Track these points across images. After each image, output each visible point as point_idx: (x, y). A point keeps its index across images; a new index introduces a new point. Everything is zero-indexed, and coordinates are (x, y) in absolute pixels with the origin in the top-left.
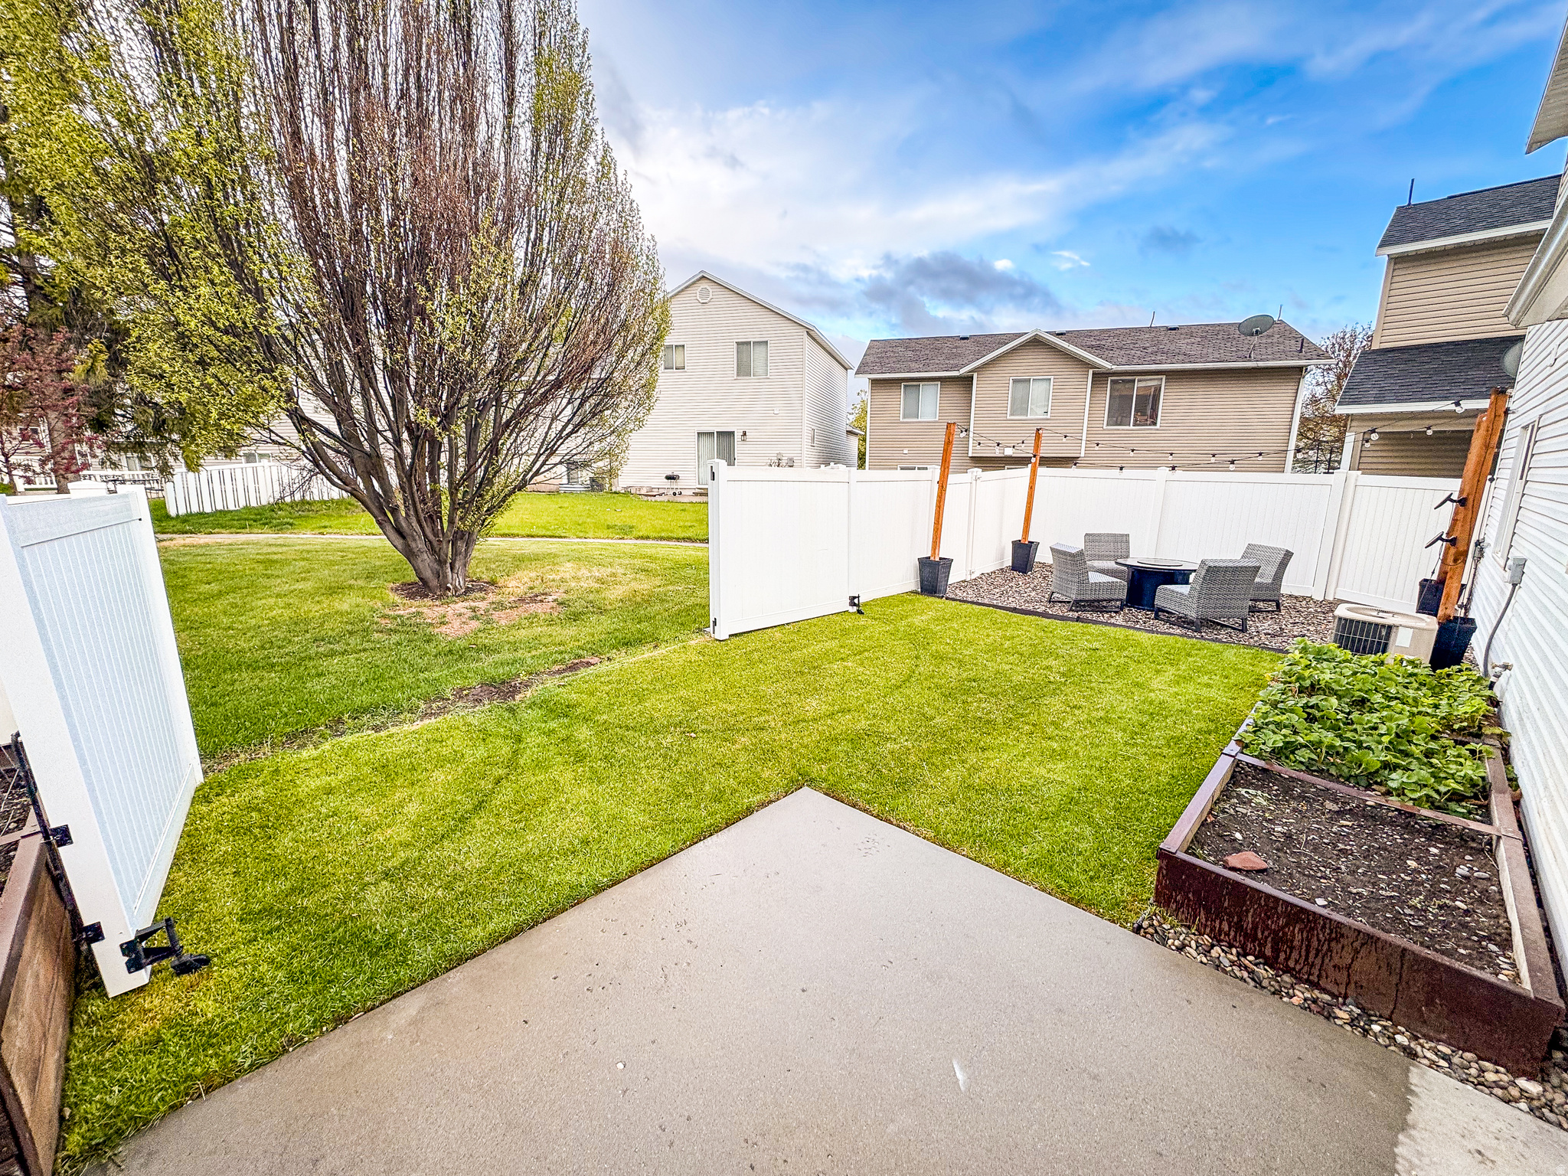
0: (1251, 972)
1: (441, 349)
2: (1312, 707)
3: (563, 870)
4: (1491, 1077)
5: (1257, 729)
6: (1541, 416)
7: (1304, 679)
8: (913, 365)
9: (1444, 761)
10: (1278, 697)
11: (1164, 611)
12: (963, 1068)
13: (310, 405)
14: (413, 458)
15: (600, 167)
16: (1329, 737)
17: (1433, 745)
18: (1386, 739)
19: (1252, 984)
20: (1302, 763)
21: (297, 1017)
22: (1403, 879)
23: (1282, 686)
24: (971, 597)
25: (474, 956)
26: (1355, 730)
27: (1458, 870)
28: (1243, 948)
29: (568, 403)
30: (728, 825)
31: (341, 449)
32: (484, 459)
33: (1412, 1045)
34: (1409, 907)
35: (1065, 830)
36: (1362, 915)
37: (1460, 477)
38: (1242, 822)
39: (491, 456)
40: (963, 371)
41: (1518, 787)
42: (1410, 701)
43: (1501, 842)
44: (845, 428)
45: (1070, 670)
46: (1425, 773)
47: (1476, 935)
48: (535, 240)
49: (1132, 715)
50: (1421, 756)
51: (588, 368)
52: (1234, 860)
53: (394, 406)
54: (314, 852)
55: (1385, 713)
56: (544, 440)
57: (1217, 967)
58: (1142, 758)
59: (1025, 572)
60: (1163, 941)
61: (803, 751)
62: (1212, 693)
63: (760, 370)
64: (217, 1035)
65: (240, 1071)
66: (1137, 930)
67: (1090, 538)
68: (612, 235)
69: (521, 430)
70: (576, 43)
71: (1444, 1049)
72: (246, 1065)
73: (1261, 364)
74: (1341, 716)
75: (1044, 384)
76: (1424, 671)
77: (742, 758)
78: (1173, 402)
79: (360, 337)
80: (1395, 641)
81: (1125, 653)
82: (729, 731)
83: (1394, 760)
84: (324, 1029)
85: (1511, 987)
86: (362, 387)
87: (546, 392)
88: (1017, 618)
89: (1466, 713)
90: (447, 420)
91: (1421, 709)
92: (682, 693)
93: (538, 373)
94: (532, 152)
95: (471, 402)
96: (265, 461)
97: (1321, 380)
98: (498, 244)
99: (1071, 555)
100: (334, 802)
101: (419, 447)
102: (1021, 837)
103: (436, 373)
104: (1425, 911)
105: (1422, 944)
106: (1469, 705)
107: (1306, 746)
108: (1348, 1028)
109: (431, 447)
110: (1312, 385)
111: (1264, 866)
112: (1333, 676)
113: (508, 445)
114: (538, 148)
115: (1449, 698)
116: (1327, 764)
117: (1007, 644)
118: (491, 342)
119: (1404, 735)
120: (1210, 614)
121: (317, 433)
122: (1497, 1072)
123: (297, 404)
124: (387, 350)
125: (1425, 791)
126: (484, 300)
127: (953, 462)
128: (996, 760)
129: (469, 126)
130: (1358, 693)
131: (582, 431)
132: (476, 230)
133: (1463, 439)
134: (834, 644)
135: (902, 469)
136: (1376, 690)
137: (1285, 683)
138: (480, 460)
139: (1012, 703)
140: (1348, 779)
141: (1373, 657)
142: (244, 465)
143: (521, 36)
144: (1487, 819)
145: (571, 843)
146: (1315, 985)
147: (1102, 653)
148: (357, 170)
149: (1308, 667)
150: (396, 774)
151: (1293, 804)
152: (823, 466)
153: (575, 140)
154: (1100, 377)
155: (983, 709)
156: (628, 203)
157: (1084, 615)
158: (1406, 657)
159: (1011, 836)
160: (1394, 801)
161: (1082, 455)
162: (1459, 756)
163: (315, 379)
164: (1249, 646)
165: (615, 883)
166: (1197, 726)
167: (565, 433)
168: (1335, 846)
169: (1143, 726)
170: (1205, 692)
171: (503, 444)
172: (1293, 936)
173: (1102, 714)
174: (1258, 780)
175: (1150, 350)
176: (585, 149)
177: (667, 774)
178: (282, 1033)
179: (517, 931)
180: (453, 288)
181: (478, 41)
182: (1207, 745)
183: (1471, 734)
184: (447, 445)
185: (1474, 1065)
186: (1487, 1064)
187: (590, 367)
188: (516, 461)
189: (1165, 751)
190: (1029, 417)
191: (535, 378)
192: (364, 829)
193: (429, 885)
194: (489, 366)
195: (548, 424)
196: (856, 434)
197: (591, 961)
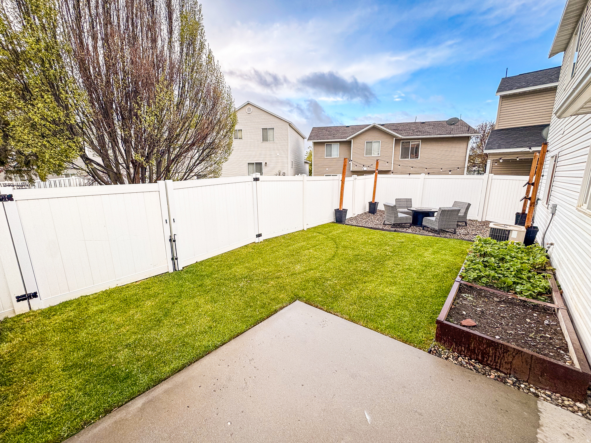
0: (474, 366)
1: (145, 130)
2: (485, 262)
3: (202, 340)
4: (566, 403)
5: (467, 271)
6: (559, 152)
7: (481, 251)
8: (329, 137)
9: (535, 281)
10: (473, 258)
11: (425, 227)
12: (369, 414)
13: (90, 153)
14: (134, 174)
15: (208, 59)
16: (493, 273)
17: (530, 275)
18: (513, 273)
19: (475, 371)
20: (483, 283)
21: (88, 412)
22: (526, 327)
23: (473, 254)
24: (354, 223)
25: (165, 379)
26: (502, 270)
27: (545, 322)
28: (470, 356)
29: (197, 152)
30: (267, 318)
31: (105, 171)
32: (164, 174)
33: (537, 392)
34: (530, 337)
35: (398, 313)
36: (513, 341)
37: (529, 175)
38: (465, 307)
39: (167, 173)
40: (348, 139)
41: (561, 289)
42: (520, 258)
43: (559, 311)
44: (304, 161)
45: (394, 250)
46: (529, 285)
47: (555, 347)
48: (182, 87)
49: (419, 267)
50: (526, 279)
51: (205, 138)
52: (464, 322)
53: (126, 153)
54: (95, 338)
55: (511, 263)
56: (188, 166)
57: (461, 365)
58: (424, 283)
59: (374, 214)
60: (440, 356)
61: (295, 286)
62: (447, 257)
63: (271, 139)
64: (52, 423)
65: (62, 439)
66: (430, 352)
67: (397, 200)
68: (213, 86)
69: (179, 162)
70: (197, 10)
71: (548, 393)
72: (65, 436)
73: (455, 136)
74: (496, 265)
75: (378, 143)
76: (522, 246)
77: (272, 290)
78: (424, 150)
79: (111, 125)
80: (511, 236)
81: (413, 243)
82: (265, 279)
83: (517, 281)
84: (100, 416)
85: (571, 367)
86: (112, 146)
87: (189, 147)
88: (372, 231)
89: (540, 262)
90: (148, 158)
91: (524, 261)
92: (247, 265)
93: (185, 140)
94: (180, 52)
95: (158, 151)
96: (73, 177)
97: (475, 141)
98: (167, 88)
99: (392, 207)
100: (104, 316)
101: (137, 170)
102: (382, 317)
103: (143, 140)
104: (535, 339)
105: (537, 352)
106: (540, 259)
107: (484, 277)
108: (512, 387)
109: (142, 170)
110: (472, 143)
111: (475, 324)
112: (491, 250)
113: (174, 169)
114: (182, 50)
115: (533, 256)
116: (493, 283)
117: (370, 241)
118: (165, 128)
119: (519, 271)
120: (443, 228)
121: (93, 164)
122: (569, 401)
123: (84, 152)
124: (122, 131)
125: (529, 292)
126: (162, 110)
127: (347, 173)
128: (370, 286)
129: (154, 41)
130: (501, 256)
131: (203, 163)
132: (158, 81)
133: (530, 162)
134: (304, 243)
135: (326, 176)
136: (507, 254)
137: (474, 253)
138: (162, 175)
139: (374, 264)
140: (500, 289)
141: (504, 242)
142: (65, 178)
143: (174, 7)
144: (552, 302)
145: (204, 328)
146: (498, 370)
147: (405, 243)
148: (108, 56)
149: (482, 247)
150: (131, 303)
151: (483, 299)
152: (296, 175)
153: (197, 48)
154: (398, 141)
155: (363, 267)
156: (219, 73)
157: (397, 229)
158: (515, 242)
159: (379, 316)
160: (519, 297)
161: (392, 170)
162: (540, 278)
163: (92, 142)
164: (459, 239)
165: (223, 344)
166: (443, 270)
167: (196, 164)
168: (500, 315)
169: (423, 271)
170: (444, 257)
171: (171, 168)
172: (489, 351)
173: (407, 267)
174: (469, 290)
175: (415, 131)
176: (201, 52)
177: (242, 298)
178: (81, 420)
179: (184, 367)
180: (149, 105)
181: (157, 8)
182: (447, 277)
183: (542, 270)
184: (148, 169)
185: (560, 398)
186: (565, 398)
187: (206, 138)
188: (177, 175)
189: (432, 280)
190: (372, 156)
191: (184, 142)
192: (117, 327)
193: (145, 349)
194: (165, 137)
195: (190, 159)
196: (308, 163)
197: (215, 378)
